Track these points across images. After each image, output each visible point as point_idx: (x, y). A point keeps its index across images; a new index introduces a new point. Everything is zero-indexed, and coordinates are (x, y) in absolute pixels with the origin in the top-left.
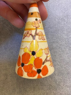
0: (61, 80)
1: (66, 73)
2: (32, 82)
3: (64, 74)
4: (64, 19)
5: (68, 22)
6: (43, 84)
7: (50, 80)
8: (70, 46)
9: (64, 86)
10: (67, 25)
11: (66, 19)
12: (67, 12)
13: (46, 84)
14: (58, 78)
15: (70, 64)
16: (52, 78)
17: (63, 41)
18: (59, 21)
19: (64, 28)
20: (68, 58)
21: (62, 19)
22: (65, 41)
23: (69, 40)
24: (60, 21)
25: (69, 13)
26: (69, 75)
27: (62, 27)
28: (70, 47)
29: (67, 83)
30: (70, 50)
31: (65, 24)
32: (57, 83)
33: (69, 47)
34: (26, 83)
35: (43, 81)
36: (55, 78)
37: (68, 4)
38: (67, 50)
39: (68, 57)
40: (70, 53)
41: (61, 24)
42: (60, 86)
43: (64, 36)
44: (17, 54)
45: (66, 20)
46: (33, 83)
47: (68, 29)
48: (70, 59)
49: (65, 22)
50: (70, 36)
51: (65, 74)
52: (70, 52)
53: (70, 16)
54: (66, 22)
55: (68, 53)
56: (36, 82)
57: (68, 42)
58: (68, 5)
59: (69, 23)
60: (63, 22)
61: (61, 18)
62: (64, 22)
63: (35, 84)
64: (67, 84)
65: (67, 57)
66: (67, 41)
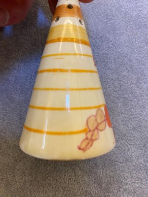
0: (113, 178)
1: (121, 159)
2: (42, 188)
3: (117, 163)
4: (106, 38)
5: (117, 42)
6: (68, 192)
7: (86, 179)
8: (125, 96)
9: (119, 193)
10: (115, 50)
11: (111, 37)
12: (111, 22)
13: (76, 191)
14: (104, 174)
15: (129, 138)
16: (89, 176)
17: (108, 86)
18: (96, 41)
19: (109, 56)
20: (124, 125)
21: (102, 37)
22: (112, 87)
23: (122, 83)
24: (98, 41)
25: (116, 23)
26: (129, 164)
27: (104, 54)
28: (125, 98)
29: (127, 184)
30: (126, 105)
31: (109, 47)
32: (104, 185)
33: (123, 99)
34: (28, 193)
35: (68, 184)
36: (98, 174)
37: (113, 5)
38: (119, 105)
39: (122, 121)
40: (126, 112)
41: (101, 49)
42: (111, 193)
43: (111, 75)
44: (3, 125)
45: (111, 40)
46: (46, 192)
47: (118, 58)
48: (127, 126)
49: (110, 44)
50: (123, 74)
51: (120, 163)
52: (126, 110)
53: (119, 30)
54: (112, 43)
55: (123, 111)
56: (52, 188)
57: (121, 86)
58: (113, 7)
59: (119, 45)
60: (106, 44)
61: (100, 35)
62: (108, 43)
63: (51, 194)
64: (127, 186)
65: (120, 121)
66: (119, 86)
